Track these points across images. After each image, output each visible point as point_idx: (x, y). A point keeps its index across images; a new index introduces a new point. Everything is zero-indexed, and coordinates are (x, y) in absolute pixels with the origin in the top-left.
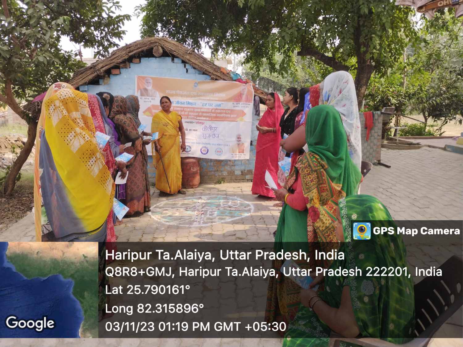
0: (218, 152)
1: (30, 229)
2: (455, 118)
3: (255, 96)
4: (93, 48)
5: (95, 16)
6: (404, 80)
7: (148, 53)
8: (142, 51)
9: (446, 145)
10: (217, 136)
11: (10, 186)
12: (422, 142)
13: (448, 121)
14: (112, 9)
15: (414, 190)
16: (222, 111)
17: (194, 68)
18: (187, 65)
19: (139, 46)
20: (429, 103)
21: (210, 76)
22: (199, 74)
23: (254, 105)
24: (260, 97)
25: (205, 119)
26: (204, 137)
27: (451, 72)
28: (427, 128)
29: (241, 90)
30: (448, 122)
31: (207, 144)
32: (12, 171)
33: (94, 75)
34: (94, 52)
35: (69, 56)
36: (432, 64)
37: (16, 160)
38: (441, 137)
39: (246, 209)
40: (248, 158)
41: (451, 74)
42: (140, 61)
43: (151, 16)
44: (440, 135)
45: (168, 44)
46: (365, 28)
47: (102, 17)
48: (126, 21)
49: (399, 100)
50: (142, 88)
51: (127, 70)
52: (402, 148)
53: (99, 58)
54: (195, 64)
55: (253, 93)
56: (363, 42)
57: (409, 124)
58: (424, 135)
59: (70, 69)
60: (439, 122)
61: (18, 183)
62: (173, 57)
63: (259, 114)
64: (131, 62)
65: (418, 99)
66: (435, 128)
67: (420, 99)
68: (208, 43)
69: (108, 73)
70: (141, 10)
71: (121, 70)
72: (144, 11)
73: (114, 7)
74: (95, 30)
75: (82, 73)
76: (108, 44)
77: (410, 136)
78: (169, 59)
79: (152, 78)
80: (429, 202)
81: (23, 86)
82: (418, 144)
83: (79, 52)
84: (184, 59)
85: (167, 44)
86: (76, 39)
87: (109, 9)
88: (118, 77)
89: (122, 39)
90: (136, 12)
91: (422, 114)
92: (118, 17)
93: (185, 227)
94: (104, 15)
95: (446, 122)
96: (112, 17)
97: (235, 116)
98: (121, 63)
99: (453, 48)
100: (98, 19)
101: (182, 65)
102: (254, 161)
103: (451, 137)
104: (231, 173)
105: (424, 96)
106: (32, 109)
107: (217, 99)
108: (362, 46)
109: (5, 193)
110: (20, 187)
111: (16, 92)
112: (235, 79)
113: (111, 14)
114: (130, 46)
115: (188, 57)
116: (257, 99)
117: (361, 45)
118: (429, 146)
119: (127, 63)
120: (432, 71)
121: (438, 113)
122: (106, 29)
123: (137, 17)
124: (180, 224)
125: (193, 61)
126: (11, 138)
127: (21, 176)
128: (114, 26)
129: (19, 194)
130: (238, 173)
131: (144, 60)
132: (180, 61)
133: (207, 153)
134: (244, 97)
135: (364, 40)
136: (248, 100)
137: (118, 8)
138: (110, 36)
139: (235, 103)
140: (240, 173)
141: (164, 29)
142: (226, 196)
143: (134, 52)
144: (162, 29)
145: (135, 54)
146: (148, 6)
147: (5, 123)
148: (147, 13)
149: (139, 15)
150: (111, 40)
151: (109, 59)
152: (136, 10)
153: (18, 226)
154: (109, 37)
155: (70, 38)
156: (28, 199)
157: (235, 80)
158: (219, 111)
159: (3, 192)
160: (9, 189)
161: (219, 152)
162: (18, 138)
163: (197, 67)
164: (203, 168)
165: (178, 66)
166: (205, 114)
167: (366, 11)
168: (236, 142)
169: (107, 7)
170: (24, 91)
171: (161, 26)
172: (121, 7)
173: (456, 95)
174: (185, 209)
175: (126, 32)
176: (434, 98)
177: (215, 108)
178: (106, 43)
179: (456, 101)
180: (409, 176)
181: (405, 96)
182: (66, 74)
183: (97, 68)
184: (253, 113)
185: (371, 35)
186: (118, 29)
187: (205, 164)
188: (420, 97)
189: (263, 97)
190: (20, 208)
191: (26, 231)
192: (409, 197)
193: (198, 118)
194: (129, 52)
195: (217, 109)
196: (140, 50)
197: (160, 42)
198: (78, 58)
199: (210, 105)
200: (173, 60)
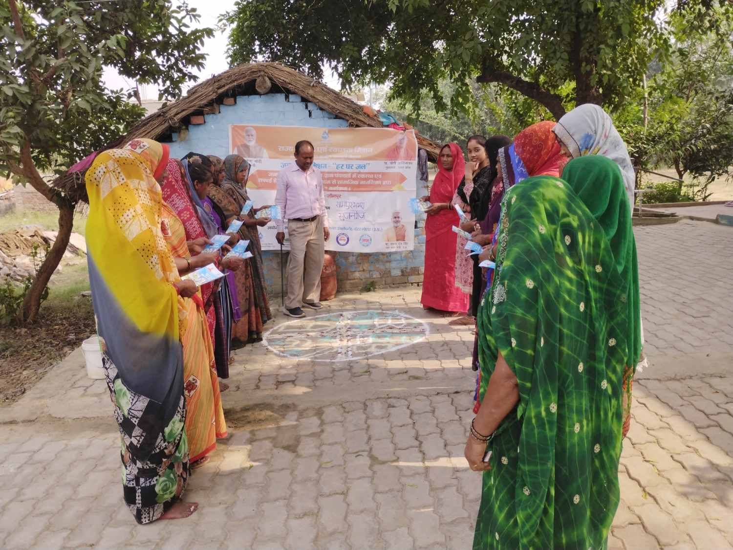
0: (364, 240)
1: (79, 377)
2: (727, 172)
3: (419, 150)
4: (156, 84)
5: (158, 33)
6: (644, 115)
7: (248, 89)
8: (239, 86)
9: (718, 216)
10: (361, 215)
11: (33, 309)
12: (679, 211)
13: (716, 176)
14: (184, 21)
15: (680, 289)
16: (369, 176)
17: (321, 109)
18: (309, 104)
19: (233, 78)
20: (686, 150)
21: (348, 121)
22: (330, 118)
23: (419, 164)
24: (427, 152)
25: (341, 188)
26: (342, 218)
27: (717, 98)
28: (684, 190)
29: (398, 141)
30: (716, 179)
31: (344, 228)
32: (34, 285)
33: (163, 127)
34: (159, 90)
35: (118, 98)
36: (686, 87)
37: (41, 267)
38: (705, 203)
39: (418, 330)
40: (412, 248)
41: (717, 101)
42: (235, 102)
43: (245, 30)
44: (704, 200)
45: (280, 73)
46: (588, 34)
47: (170, 34)
48: (206, 39)
49: (638, 147)
50: (239, 144)
51: (214, 116)
52: (649, 222)
53: (167, 99)
54: (323, 103)
55: (417, 145)
56: (586, 56)
57: (655, 184)
58: (678, 200)
59: (119, 119)
60: (702, 180)
61: (44, 304)
62: (288, 93)
63: (427, 177)
64: (222, 103)
65: (668, 143)
66: (696, 189)
67: (671, 143)
68: (336, 68)
69: (186, 122)
70: (227, 20)
71: (206, 116)
72: (232, 22)
73: (188, 17)
74: (158, 55)
75: (145, 125)
76: (179, 77)
77: (657, 203)
78: (281, 97)
79: (256, 128)
80: (707, 307)
81: (48, 147)
82: (673, 215)
83: (134, 91)
84: (304, 96)
85: (277, 72)
86: (126, 71)
87: (179, 21)
88: (202, 128)
89: (203, 68)
90: (221, 23)
91: (674, 166)
92: (194, 33)
93: (325, 362)
94: (172, 30)
95: (713, 180)
96: (185, 33)
97: (389, 182)
98: (206, 105)
99: (721, 61)
100: (164, 36)
101: (302, 105)
102: (424, 254)
103: (723, 203)
104: (386, 273)
105: (677, 139)
106: (68, 185)
107: (359, 157)
108: (584, 64)
109: (25, 320)
110: (48, 309)
111: (37, 159)
112: (386, 124)
113: (184, 29)
114: (219, 78)
115: (311, 92)
116: (423, 153)
117: (583, 61)
118: (692, 218)
119: (215, 105)
120: (688, 98)
121: (699, 164)
122: (176, 53)
123: (222, 32)
124: (316, 358)
125: (320, 98)
126: (24, 232)
127: (49, 291)
128: (188, 47)
129: (47, 320)
130: (396, 273)
131: (241, 100)
132: (300, 99)
133: (347, 243)
134: (402, 152)
135: (587, 54)
136: (409, 157)
137: (195, 18)
138: (183, 63)
139: (389, 162)
140: (399, 273)
141: (264, 49)
142: (383, 311)
143: (226, 88)
144: (261, 49)
145: (227, 90)
146: (240, 13)
147: (9, 209)
148: (238, 26)
149: (225, 29)
150: (184, 69)
151: (187, 101)
152: (221, 20)
153: (59, 372)
154: (181, 66)
155: (119, 69)
156: (62, 328)
157: (387, 126)
158: (363, 176)
159: (22, 319)
160: (32, 315)
161: (366, 241)
162: (36, 231)
163: (326, 107)
164: (340, 268)
165: (295, 106)
166: (341, 182)
167: (591, 8)
168: (392, 225)
169: (176, 18)
170: (47, 156)
171: (260, 45)
172: (199, 16)
173: (726, 135)
174: (320, 333)
175: (206, 56)
176: (693, 141)
177: (358, 171)
178: (176, 75)
179: (727, 145)
180: (668, 267)
181: (648, 140)
182: (112, 128)
183: (168, 115)
184: (417, 177)
185: (599, 44)
186: (194, 53)
187: (343, 261)
188: (671, 140)
189: (433, 150)
190: (51, 343)
191: (73, 380)
192: (674, 301)
193: (331, 188)
194: (218, 89)
195: (359, 173)
196: (235, 84)
197: (266, 70)
198: (133, 100)
199: (349, 166)
200: (287, 97)
